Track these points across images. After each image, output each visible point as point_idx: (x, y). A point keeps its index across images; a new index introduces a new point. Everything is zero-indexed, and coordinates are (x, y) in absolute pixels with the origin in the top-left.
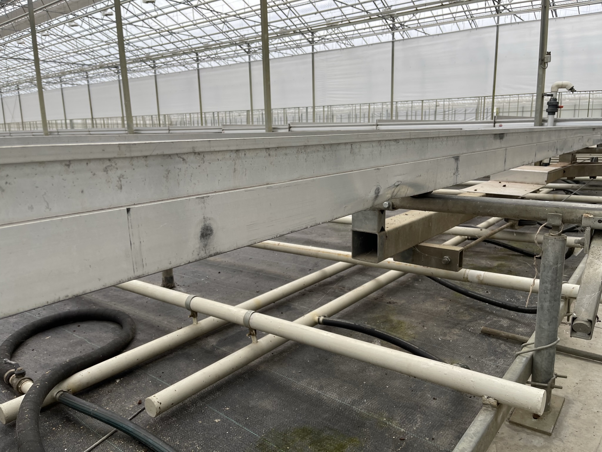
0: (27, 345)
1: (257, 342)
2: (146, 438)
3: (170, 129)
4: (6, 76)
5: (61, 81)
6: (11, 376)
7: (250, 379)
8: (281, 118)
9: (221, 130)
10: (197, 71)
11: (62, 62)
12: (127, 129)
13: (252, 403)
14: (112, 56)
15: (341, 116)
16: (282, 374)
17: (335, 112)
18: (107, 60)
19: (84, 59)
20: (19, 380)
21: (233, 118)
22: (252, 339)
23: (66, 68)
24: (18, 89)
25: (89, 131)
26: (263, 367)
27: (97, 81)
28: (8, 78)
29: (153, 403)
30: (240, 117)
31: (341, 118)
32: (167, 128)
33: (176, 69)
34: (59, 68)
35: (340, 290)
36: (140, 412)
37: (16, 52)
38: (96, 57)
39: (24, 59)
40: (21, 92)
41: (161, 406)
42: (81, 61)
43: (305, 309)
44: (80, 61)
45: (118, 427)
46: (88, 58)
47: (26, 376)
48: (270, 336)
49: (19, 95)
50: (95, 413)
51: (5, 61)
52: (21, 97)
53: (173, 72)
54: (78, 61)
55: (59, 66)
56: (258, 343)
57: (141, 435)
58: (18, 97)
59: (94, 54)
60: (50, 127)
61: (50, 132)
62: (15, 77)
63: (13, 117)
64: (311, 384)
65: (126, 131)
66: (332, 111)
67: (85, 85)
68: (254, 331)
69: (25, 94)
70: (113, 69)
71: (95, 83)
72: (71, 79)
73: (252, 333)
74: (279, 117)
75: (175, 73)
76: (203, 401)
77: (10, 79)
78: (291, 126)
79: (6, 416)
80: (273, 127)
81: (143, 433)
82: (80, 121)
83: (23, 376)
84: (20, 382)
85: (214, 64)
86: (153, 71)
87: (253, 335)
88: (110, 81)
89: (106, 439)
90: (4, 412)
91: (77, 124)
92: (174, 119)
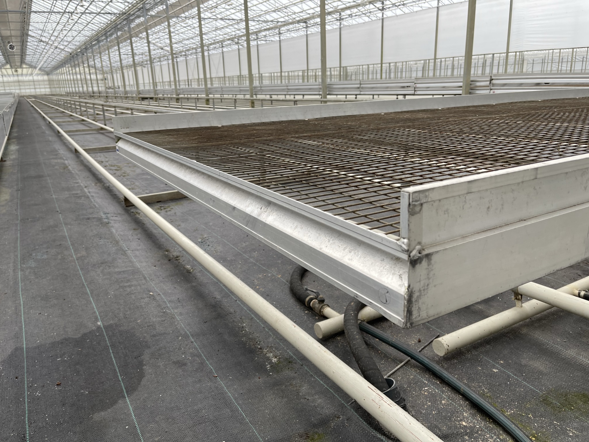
0: (307, 276)
1: (522, 306)
2: (441, 372)
3: (362, 83)
4: (214, 36)
5: (258, 38)
6: (312, 301)
7: (515, 339)
8: (461, 65)
9: (414, 84)
10: (381, 20)
11: (260, 21)
12: (320, 84)
13: (524, 362)
14: (304, 12)
15: (533, 61)
16: (547, 340)
17: (525, 57)
18: (299, 16)
19: (279, 17)
20: (321, 306)
21: (409, 67)
22: (516, 303)
23: (263, 26)
24: (222, 47)
25: (287, 86)
26: (524, 331)
27: (287, 36)
28: (215, 37)
29: (443, 344)
30: (416, 65)
31: (533, 63)
32: (358, 82)
33: (360, 20)
34: (257, 26)
35: (585, 264)
36: (423, 348)
37: (223, 12)
38: (290, 14)
39: (229, 19)
40: (225, 49)
41: (449, 348)
42: (277, 19)
43: (551, 279)
44: (275, 19)
45: (413, 357)
46: (283, 15)
47: (325, 303)
48: (534, 301)
49: (223, 53)
50: (393, 343)
51: (214, 22)
52: (225, 54)
53: (357, 23)
54: (274, 19)
55: (257, 24)
56: (522, 308)
57: (436, 369)
58: (222, 54)
59: (287, 11)
60: (243, 80)
61: (254, 87)
62: (221, 37)
63: (217, 73)
64: (581, 355)
65: (320, 85)
66: (523, 56)
67: (277, 41)
68: (520, 296)
69: (227, 51)
70: (302, 24)
71: (285, 39)
72: (265, 36)
73: (518, 297)
74: (460, 64)
75: (359, 24)
76: (477, 351)
77: (217, 38)
78: (493, 78)
79: (324, 332)
80: (472, 79)
81: (438, 368)
82: (267, 75)
83: (323, 303)
84: (322, 307)
85: (399, 12)
86: (339, 24)
87: (519, 300)
88: (298, 36)
89: (404, 365)
90: (322, 329)
91: (265, 77)
92: (350, 69)
